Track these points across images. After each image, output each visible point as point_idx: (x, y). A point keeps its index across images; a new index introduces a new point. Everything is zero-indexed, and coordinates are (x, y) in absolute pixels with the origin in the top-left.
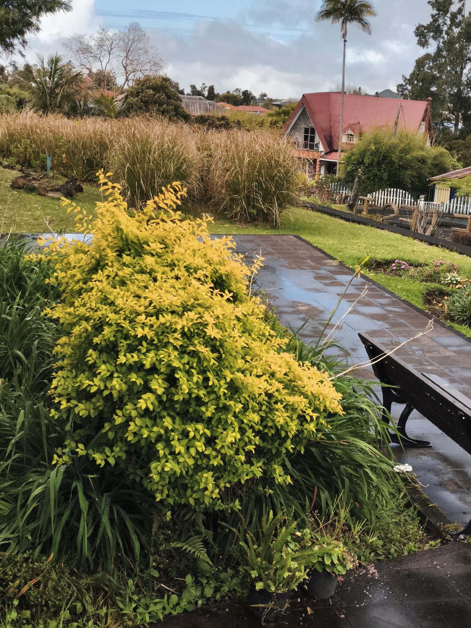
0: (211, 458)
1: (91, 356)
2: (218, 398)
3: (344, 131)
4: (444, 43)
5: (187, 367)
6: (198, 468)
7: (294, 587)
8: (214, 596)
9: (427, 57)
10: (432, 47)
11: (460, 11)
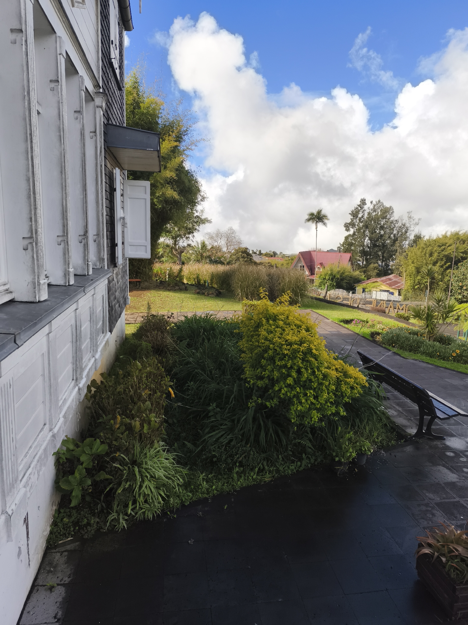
0: (316, 404)
1: (263, 362)
2: (318, 379)
3: (317, 265)
4: (356, 230)
5: (306, 367)
6: (310, 409)
7: (351, 460)
8: (314, 463)
9: (350, 235)
10: (352, 231)
11: (362, 217)
